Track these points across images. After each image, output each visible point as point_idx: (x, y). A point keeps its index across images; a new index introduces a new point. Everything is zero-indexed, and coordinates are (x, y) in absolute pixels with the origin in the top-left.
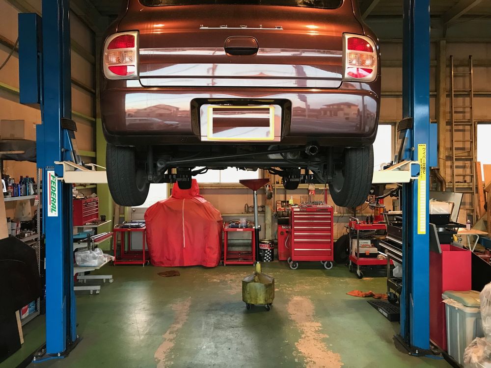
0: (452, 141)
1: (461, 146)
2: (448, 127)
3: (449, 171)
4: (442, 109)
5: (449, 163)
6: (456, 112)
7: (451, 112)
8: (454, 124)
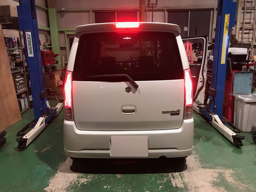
0: (244, 19)
1: (249, 22)
2: (243, 11)
5: (241, 32)
6: (247, 2)
7: (244, 2)
8: (245, 9)
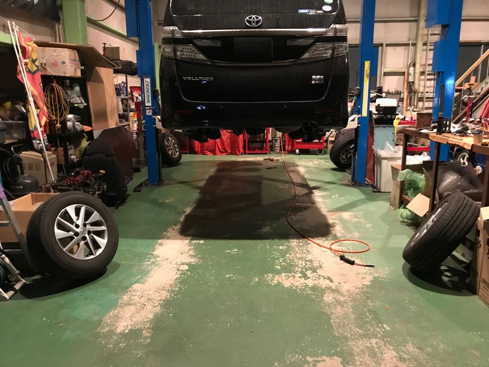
0: (426, 58)
2: (425, 47)
3: (422, 83)
4: (420, 32)
5: (423, 77)
6: (431, 35)
7: (427, 35)
8: (429, 44)
